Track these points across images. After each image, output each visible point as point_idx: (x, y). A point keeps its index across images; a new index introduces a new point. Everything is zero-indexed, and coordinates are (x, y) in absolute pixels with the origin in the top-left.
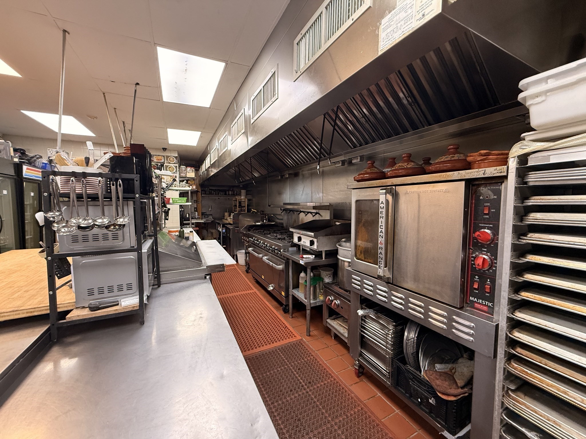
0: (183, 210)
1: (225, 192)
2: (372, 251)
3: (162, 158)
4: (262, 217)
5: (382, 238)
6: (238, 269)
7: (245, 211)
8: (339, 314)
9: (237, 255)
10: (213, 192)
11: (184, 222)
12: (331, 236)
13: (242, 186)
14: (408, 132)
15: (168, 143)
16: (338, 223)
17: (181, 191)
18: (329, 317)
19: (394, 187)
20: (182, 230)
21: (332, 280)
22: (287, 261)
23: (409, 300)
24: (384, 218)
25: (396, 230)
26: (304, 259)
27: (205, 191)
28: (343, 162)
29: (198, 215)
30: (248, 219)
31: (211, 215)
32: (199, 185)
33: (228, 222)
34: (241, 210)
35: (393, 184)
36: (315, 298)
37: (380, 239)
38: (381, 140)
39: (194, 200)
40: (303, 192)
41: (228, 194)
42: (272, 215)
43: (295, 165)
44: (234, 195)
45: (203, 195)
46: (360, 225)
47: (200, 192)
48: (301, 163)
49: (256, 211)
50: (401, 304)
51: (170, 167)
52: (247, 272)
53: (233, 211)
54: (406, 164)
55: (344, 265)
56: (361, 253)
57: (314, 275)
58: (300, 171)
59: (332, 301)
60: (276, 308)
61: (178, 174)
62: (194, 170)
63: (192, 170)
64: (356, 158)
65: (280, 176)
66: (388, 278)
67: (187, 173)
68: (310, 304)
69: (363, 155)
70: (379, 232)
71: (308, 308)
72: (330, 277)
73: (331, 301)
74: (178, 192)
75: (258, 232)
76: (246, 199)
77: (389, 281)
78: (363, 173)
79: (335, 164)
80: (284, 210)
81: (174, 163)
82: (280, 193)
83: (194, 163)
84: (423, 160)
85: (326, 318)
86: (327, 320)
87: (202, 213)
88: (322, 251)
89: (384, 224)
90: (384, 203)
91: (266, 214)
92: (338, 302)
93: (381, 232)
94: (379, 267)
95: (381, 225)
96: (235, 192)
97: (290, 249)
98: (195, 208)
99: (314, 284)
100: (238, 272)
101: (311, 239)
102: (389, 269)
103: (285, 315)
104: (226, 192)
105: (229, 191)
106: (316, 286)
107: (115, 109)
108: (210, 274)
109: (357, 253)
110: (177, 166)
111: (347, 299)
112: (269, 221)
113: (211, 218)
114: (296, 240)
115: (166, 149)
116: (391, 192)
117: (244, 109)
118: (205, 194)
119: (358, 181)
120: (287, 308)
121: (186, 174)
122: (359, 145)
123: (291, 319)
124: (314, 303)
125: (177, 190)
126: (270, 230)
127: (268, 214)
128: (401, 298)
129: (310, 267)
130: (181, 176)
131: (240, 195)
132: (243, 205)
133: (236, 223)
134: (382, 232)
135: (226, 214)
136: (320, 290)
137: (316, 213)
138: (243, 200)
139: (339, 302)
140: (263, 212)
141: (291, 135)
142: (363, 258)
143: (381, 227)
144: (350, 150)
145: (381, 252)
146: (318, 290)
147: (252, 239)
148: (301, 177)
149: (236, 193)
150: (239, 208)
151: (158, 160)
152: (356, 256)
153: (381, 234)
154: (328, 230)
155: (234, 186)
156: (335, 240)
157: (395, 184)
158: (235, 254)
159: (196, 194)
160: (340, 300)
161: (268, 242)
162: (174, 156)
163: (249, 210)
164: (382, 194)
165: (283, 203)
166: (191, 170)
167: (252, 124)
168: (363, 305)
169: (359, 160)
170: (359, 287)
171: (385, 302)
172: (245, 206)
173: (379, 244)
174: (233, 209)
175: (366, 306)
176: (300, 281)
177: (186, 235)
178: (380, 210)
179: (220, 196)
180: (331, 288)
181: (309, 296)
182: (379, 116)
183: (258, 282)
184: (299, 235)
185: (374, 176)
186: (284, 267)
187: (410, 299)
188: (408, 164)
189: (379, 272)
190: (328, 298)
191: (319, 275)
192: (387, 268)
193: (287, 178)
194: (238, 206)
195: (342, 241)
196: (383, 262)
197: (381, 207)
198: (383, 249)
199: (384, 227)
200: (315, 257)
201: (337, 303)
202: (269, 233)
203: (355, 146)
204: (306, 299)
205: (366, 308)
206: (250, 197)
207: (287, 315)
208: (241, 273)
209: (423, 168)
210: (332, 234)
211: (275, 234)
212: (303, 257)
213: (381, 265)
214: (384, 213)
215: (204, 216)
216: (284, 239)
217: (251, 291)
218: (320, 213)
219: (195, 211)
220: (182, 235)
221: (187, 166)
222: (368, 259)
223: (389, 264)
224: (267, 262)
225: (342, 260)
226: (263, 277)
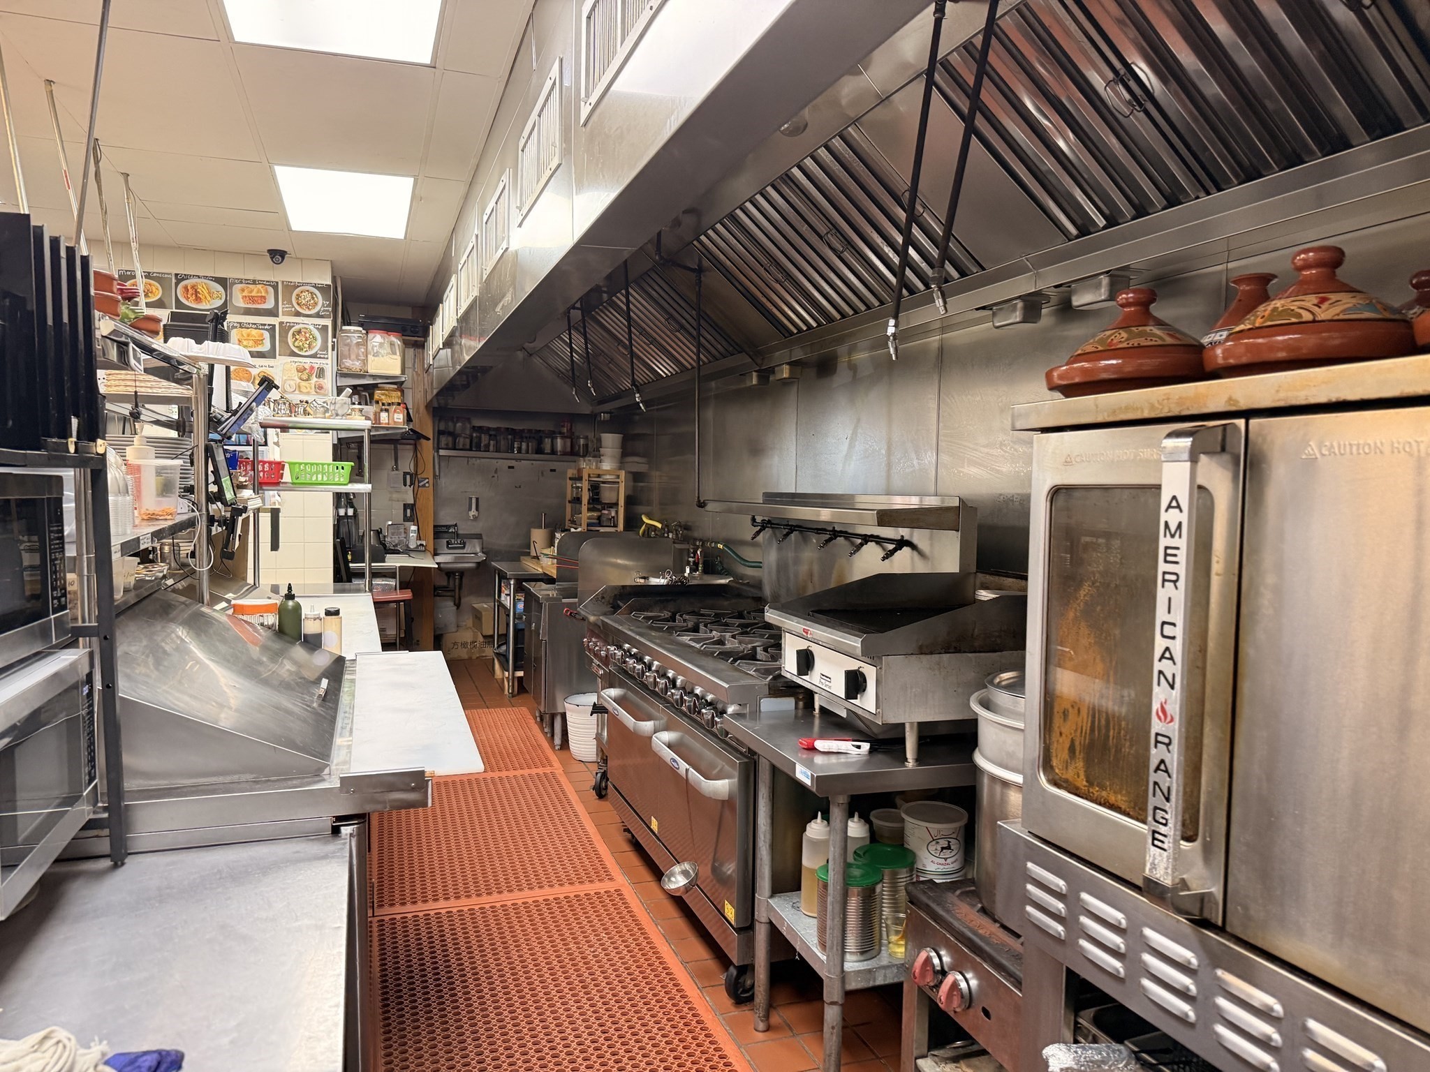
0: (351, 512)
1: (538, 444)
2: (1126, 750)
3: (267, 292)
4: (681, 550)
5: (1172, 687)
6: (563, 780)
7: (615, 526)
8: (974, 1042)
9: (564, 716)
10: (485, 439)
11: (351, 565)
12: (946, 657)
13: (607, 416)
14: (1349, 146)
15: (290, 230)
16: (985, 595)
17: (343, 435)
18: (929, 1050)
19: (1241, 423)
20: (291, 603)
21: (956, 866)
22: (750, 764)
23: (1305, 1029)
24: (1181, 584)
25: (1249, 651)
26: (819, 760)
27: (452, 434)
28: (1032, 305)
29: (419, 538)
30: (619, 561)
31: (478, 536)
32: (427, 407)
33: (541, 571)
34: (599, 518)
35: (1233, 408)
36: (869, 946)
37: (1160, 693)
38: (1208, 193)
39: (405, 474)
40: (851, 446)
41: (548, 449)
42: (720, 546)
43: (819, 324)
44: (577, 454)
45: (442, 452)
46: (1071, 615)
47: (428, 439)
48: (843, 315)
49: (659, 525)
50: (1263, 1043)
51: (299, 332)
52: (601, 792)
53: (567, 523)
54: (1311, 300)
55: (1004, 801)
56: (1072, 749)
57: (874, 836)
58: (842, 350)
59: (943, 973)
60: (700, 975)
61: (329, 361)
62: (398, 342)
63: (392, 344)
64: (1089, 280)
65: (755, 374)
66: (1202, 899)
67: (370, 357)
68: (843, 975)
69: (1126, 268)
70: (1157, 654)
71: (832, 992)
72: (949, 848)
73: (936, 973)
74: (328, 441)
75: (647, 618)
76: (623, 474)
77: (1206, 914)
78: (1089, 349)
79: (994, 314)
80: (765, 525)
81: (318, 315)
82: (757, 450)
83: (407, 314)
84: (1415, 286)
85: (915, 1054)
86: (920, 1062)
87: (435, 526)
88: (903, 725)
89: (1178, 616)
90: (1185, 506)
91: (695, 539)
92: (969, 981)
93: (1167, 654)
94: (1154, 839)
95: (1168, 618)
96: (582, 442)
97: (769, 705)
98: (406, 506)
99: (869, 881)
100: (563, 791)
101: (854, 665)
102: (1207, 850)
103: (735, 1012)
104: (540, 442)
105: (552, 435)
106: (874, 890)
107: (49, 82)
108: (360, 818)
109: (1053, 751)
110: (325, 327)
111: (1010, 975)
112: (709, 569)
113: (478, 550)
114: (790, 665)
115: (282, 254)
116: (1223, 449)
117: (561, 60)
118: (454, 449)
119: (1070, 390)
120: (749, 982)
121: (365, 362)
122: (1101, 222)
123: (761, 1036)
124: (859, 971)
125: (325, 430)
126: (703, 611)
127: (703, 541)
128: (1263, 1014)
129: (842, 799)
130: (345, 371)
131: (594, 452)
132: (607, 496)
133: (568, 576)
134: (1171, 658)
135: (538, 535)
136: (896, 908)
137: (902, 543)
138: (608, 477)
139: (974, 983)
140: (687, 528)
141: (788, 178)
142: (1082, 783)
143: (1168, 630)
144: (1061, 245)
145: (1162, 761)
146: (886, 912)
147: (620, 647)
148: (842, 376)
149: (586, 446)
150: (589, 510)
151: (252, 299)
152: (1047, 765)
153: (1165, 665)
154: (938, 625)
155: (573, 418)
156: (971, 675)
157: (1244, 404)
158: (560, 710)
159: (411, 447)
160: (980, 974)
161: (680, 670)
162: (315, 286)
163: (632, 522)
164: (1173, 457)
165: (765, 494)
166: (387, 345)
167: (585, 124)
168: (1082, 1013)
169: (1103, 293)
170: (1060, 928)
171: (1182, 1020)
172: (616, 504)
173: (1154, 719)
174: (568, 516)
175: (1097, 1021)
176: (806, 862)
177: (309, 628)
178: (1164, 541)
179: (516, 460)
180: (941, 912)
181: (838, 939)
182: (1212, 88)
183: (637, 846)
184: (803, 645)
185: (1148, 364)
186: (736, 789)
187: (1312, 1024)
188: (1323, 300)
189: (1154, 866)
190: (923, 955)
191: (899, 839)
192: (1197, 845)
193: (785, 383)
194: (585, 499)
195: (999, 686)
196: (1172, 813)
197: (1166, 523)
198: (1175, 747)
199: (1178, 631)
200: (871, 751)
201: (963, 985)
202: (690, 624)
203: (1085, 227)
204: (823, 945)
205: (1094, 1030)
206: (638, 464)
207: (744, 1013)
208: (573, 797)
209: (1408, 323)
210: (955, 645)
211: (714, 632)
212: (812, 749)
213: (1162, 829)
214: (1182, 556)
215: (448, 543)
216: (752, 656)
217: (606, 886)
218: (915, 541)
219: (406, 519)
220: (288, 628)
221: (369, 325)
222: (1103, 787)
223: (1210, 823)
224: (668, 760)
225: (994, 779)
226: (654, 825)
